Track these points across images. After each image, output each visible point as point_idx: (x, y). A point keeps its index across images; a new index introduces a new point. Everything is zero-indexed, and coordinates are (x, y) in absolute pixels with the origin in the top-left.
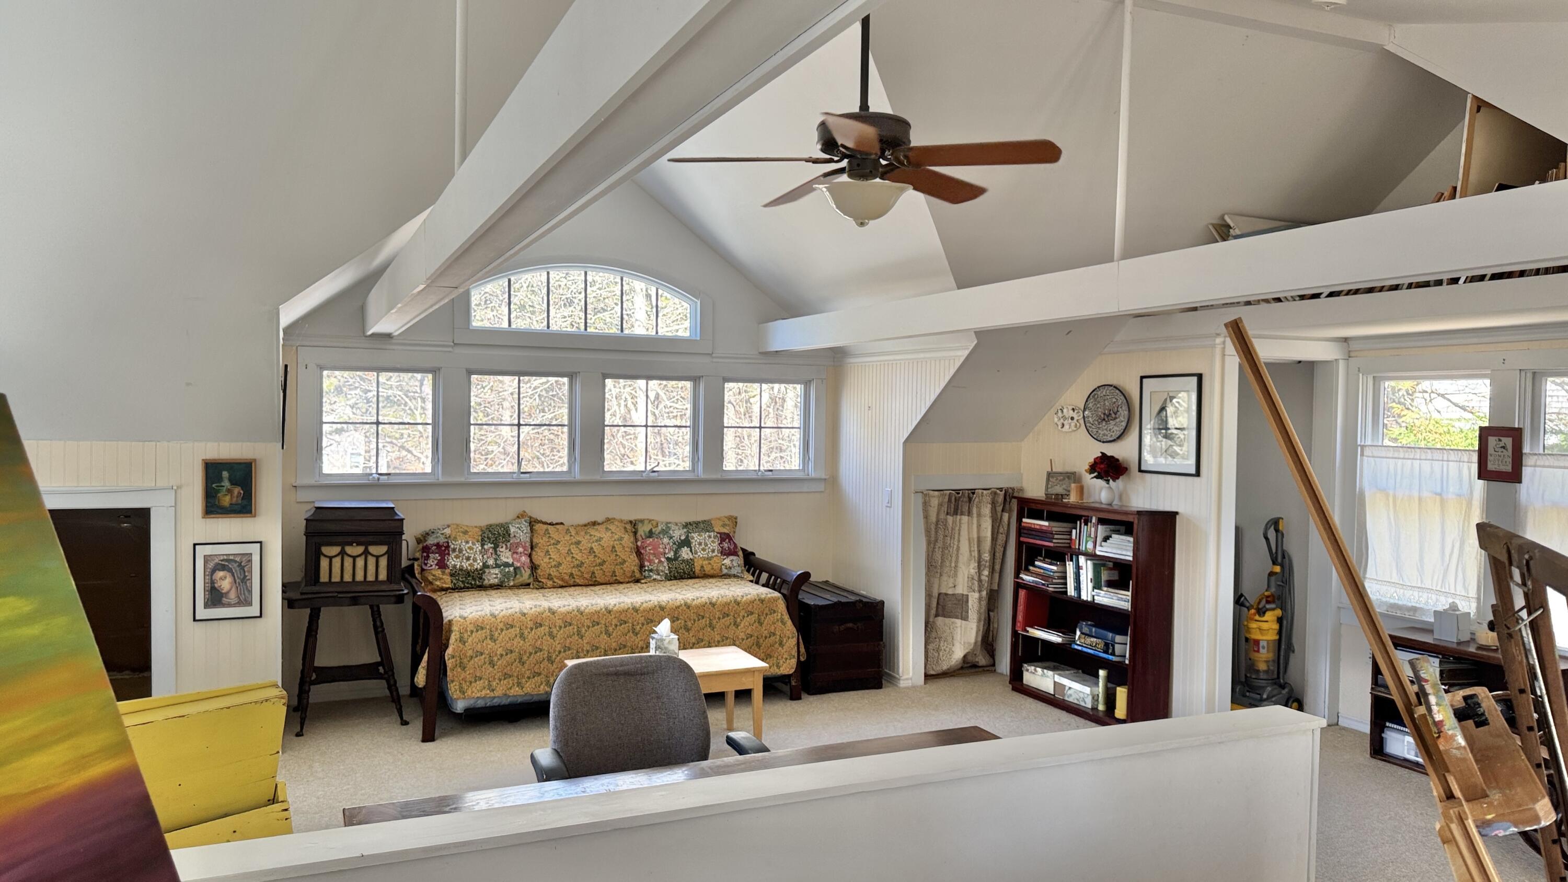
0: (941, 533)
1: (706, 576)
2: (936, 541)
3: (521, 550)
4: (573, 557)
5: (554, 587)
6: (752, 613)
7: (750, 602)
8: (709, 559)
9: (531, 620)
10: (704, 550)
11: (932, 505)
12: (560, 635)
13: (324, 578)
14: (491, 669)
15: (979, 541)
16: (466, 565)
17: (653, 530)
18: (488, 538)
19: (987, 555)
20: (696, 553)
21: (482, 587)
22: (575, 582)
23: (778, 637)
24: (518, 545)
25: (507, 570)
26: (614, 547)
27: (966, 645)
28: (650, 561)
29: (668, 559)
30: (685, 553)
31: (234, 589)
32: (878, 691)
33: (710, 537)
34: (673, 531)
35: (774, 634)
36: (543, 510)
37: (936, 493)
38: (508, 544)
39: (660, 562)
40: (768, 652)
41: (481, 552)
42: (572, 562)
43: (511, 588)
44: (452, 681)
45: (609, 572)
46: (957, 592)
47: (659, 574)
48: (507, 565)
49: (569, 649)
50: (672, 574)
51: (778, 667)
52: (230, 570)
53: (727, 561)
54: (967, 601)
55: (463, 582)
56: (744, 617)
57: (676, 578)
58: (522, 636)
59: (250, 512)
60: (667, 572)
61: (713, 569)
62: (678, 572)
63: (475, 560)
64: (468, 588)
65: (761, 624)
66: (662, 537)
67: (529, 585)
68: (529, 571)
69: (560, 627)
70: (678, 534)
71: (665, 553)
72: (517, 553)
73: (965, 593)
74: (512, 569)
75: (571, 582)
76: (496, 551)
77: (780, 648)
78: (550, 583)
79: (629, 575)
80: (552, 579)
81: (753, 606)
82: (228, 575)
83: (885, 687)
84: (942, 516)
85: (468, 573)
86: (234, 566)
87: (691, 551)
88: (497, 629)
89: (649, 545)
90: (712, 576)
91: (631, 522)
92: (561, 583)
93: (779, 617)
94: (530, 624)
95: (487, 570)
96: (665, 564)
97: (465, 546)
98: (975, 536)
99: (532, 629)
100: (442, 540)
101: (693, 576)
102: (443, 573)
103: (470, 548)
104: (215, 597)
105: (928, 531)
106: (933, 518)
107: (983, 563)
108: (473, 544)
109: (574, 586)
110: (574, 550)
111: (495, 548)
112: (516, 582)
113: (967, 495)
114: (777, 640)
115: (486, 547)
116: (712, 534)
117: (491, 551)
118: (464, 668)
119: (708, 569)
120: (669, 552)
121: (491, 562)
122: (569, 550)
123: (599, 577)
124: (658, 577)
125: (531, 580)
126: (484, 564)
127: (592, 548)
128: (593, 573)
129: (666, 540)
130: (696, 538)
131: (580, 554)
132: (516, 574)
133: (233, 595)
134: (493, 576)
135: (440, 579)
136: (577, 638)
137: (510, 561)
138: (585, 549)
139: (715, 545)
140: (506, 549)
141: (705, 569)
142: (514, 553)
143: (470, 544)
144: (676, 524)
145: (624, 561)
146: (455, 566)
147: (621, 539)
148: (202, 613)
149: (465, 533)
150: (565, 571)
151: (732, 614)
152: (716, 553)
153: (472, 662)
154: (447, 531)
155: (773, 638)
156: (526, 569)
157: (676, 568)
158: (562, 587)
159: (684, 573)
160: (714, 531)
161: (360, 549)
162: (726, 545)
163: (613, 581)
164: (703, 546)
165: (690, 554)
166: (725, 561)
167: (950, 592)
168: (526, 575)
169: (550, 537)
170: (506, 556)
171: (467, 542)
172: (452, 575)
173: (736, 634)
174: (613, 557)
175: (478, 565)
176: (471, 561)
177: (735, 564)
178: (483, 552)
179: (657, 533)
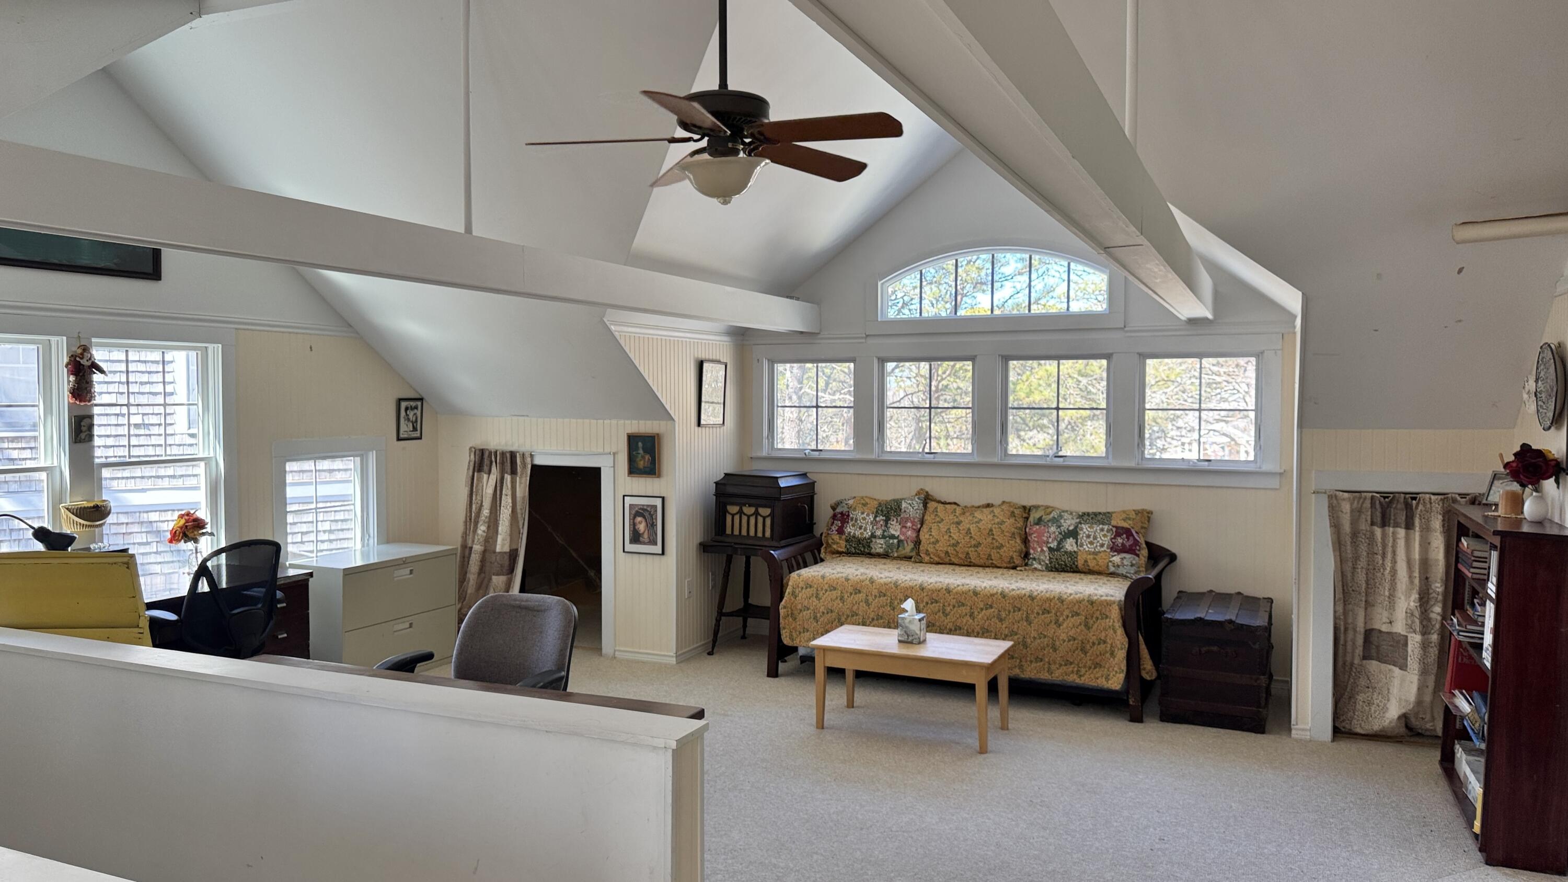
0: (1363, 549)
1: (1090, 572)
2: (1356, 558)
3: (909, 524)
4: (950, 536)
5: (932, 563)
6: (1077, 614)
7: (1077, 602)
8: (1095, 553)
9: (852, 586)
10: (1091, 543)
11: (1344, 511)
12: (874, 604)
13: (729, 531)
14: (815, 624)
15: (1425, 563)
16: (858, 533)
17: (1044, 517)
18: (882, 511)
19: (1439, 585)
20: (1082, 545)
21: (871, 555)
22: (950, 560)
23: (1109, 646)
24: (907, 520)
25: (891, 541)
26: (991, 530)
27: (1404, 704)
28: (1034, 549)
29: (1050, 549)
30: (1070, 545)
31: (646, 532)
32: (1259, 735)
33: (1102, 530)
34: (1065, 520)
35: (1105, 642)
36: (941, 489)
37: (1346, 495)
38: (899, 518)
39: (1042, 550)
40: (1098, 660)
41: (872, 523)
42: (949, 541)
43: (895, 558)
44: (784, 628)
45: (985, 555)
46: (1394, 630)
47: (1040, 564)
48: (893, 537)
49: (882, 618)
50: (1053, 565)
51: (1107, 679)
52: (644, 517)
53: (1117, 559)
54: (1406, 644)
55: (855, 548)
56: (1068, 617)
57: (1057, 570)
58: (842, 598)
59: (655, 474)
60: (1048, 562)
61: (1097, 565)
62: (1058, 563)
63: (865, 529)
64: (858, 554)
65: (1088, 627)
66: (1050, 525)
67: (911, 558)
68: (911, 545)
69: (875, 596)
70: (1068, 523)
71: (1048, 542)
72: (906, 527)
73: (1404, 633)
74: (896, 541)
75: (947, 560)
76: (886, 526)
77: (1112, 659)
78: (927, 559)
79: (1007, 560)
80: (929, 555)
81: (1080, 607)
82: (643, 520)
83: (1270, 733)
84: (1364, 526)
85: (859, 541)
86: (646, 514)
87: (1076, 543)
88: (822, 589)
89: (1035, 532)
90: (1099, 573)
91: (1024, 507)
92: (937, 559)
93: (1111, 624)
94: (850, 589)
95: (874, 540)
96: (1047, 554)
97: (860, 516)
98: (1416, 556)
99: (851, 594)
100: (845, 510)
101: (1076, 569)
102: (840, 538)
103: (864, 519)
104: (636, 538)
105: (1338, 545)
106: (1347, 527)
107: (1434, 595)
108: (868, 515)
109: (950, 564)
110: (953, 529)
111: (887, 521)
112: (899, 553)
113: (1402, 500)
114: (1108, 649)
115: (878, 519)
116: (1106, 527)
117: (881, 523)
118: (795, 619)
119: (1092, 564)
120: (1053, 541)
121: (879, 533)
122: (949, 529)
123: (974, 558)
124: (1039, 567)
125: (913, 554)
126: (872, 534)
127: (969, 529)
128: (968, 554)
129: (1053, 529)
130: (1085, 529)
131: (957, 534)
132: (899, 546)
133: (646, 536)
134: (879, 546)
135: (838, 543)
136: (889, 609)
137: (897, 534)
138: (964, 529)
139: (1107, 541)
140: (897, 522)
141: (1089, 564)
142: (903, 527)
143: (865, 515)
144: (1071, 514)
145: (1002, 546)
146: (850, 532)
147: (1002, 522)
148: (630, 547)
149: (865, 505)
150: (941, 549)
151: (1053, 611)
152: (1105, 548)
153: (801, 614)
154: (851, 502)
155: (1102, 646)
156: (910, 543)
157: (1057, 559)
158: (938, 563)
159: (1066, 565)
160: (1110, 524)
161: (752, 510)
162: (1120, 540)
163: (988, 565)
164: (1091, 539)
165: (1075, 546)
166: (1114, 558)
167: (1384, 628)
168: (908, 548)
169: (936, 515)
170: (895, 529)
171: (863, 513)
172: (847, 541)
173: (1056, 634)
174: (989, 540)
175: (867, 534)
176: (862, 530)
177: (1125, 562)
178: (875, 522)
179: (1046, 521)
